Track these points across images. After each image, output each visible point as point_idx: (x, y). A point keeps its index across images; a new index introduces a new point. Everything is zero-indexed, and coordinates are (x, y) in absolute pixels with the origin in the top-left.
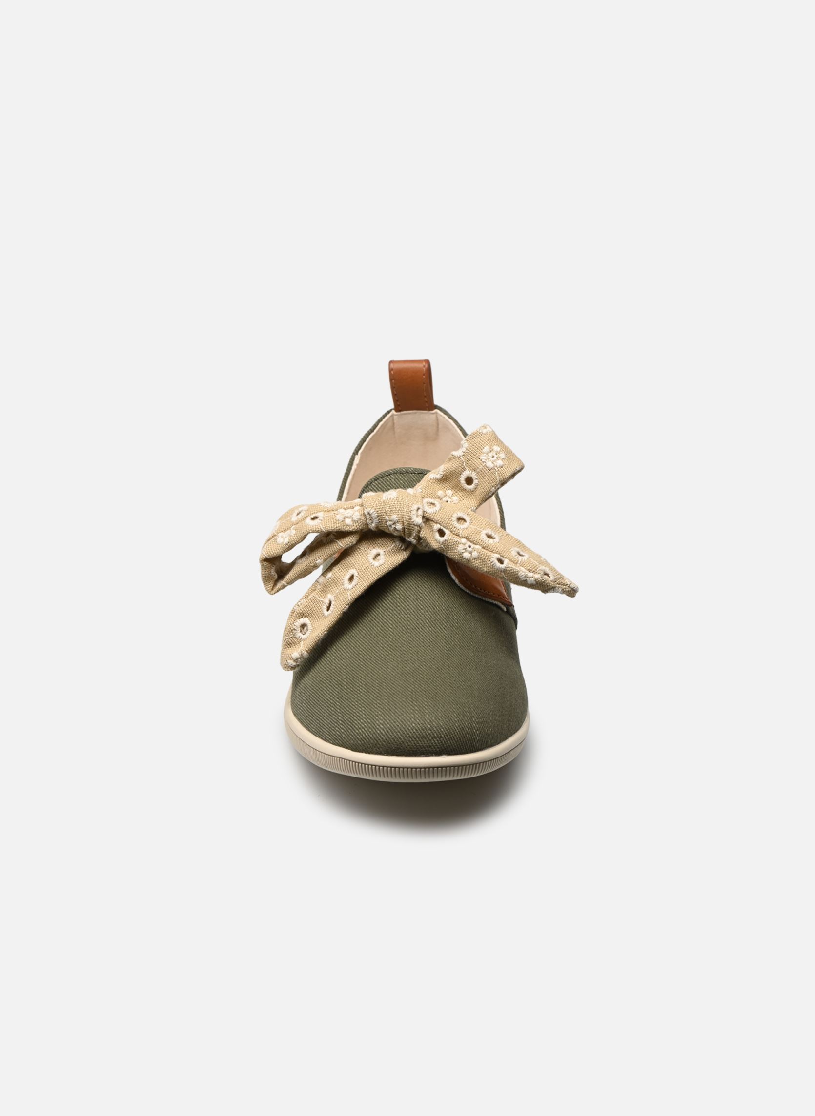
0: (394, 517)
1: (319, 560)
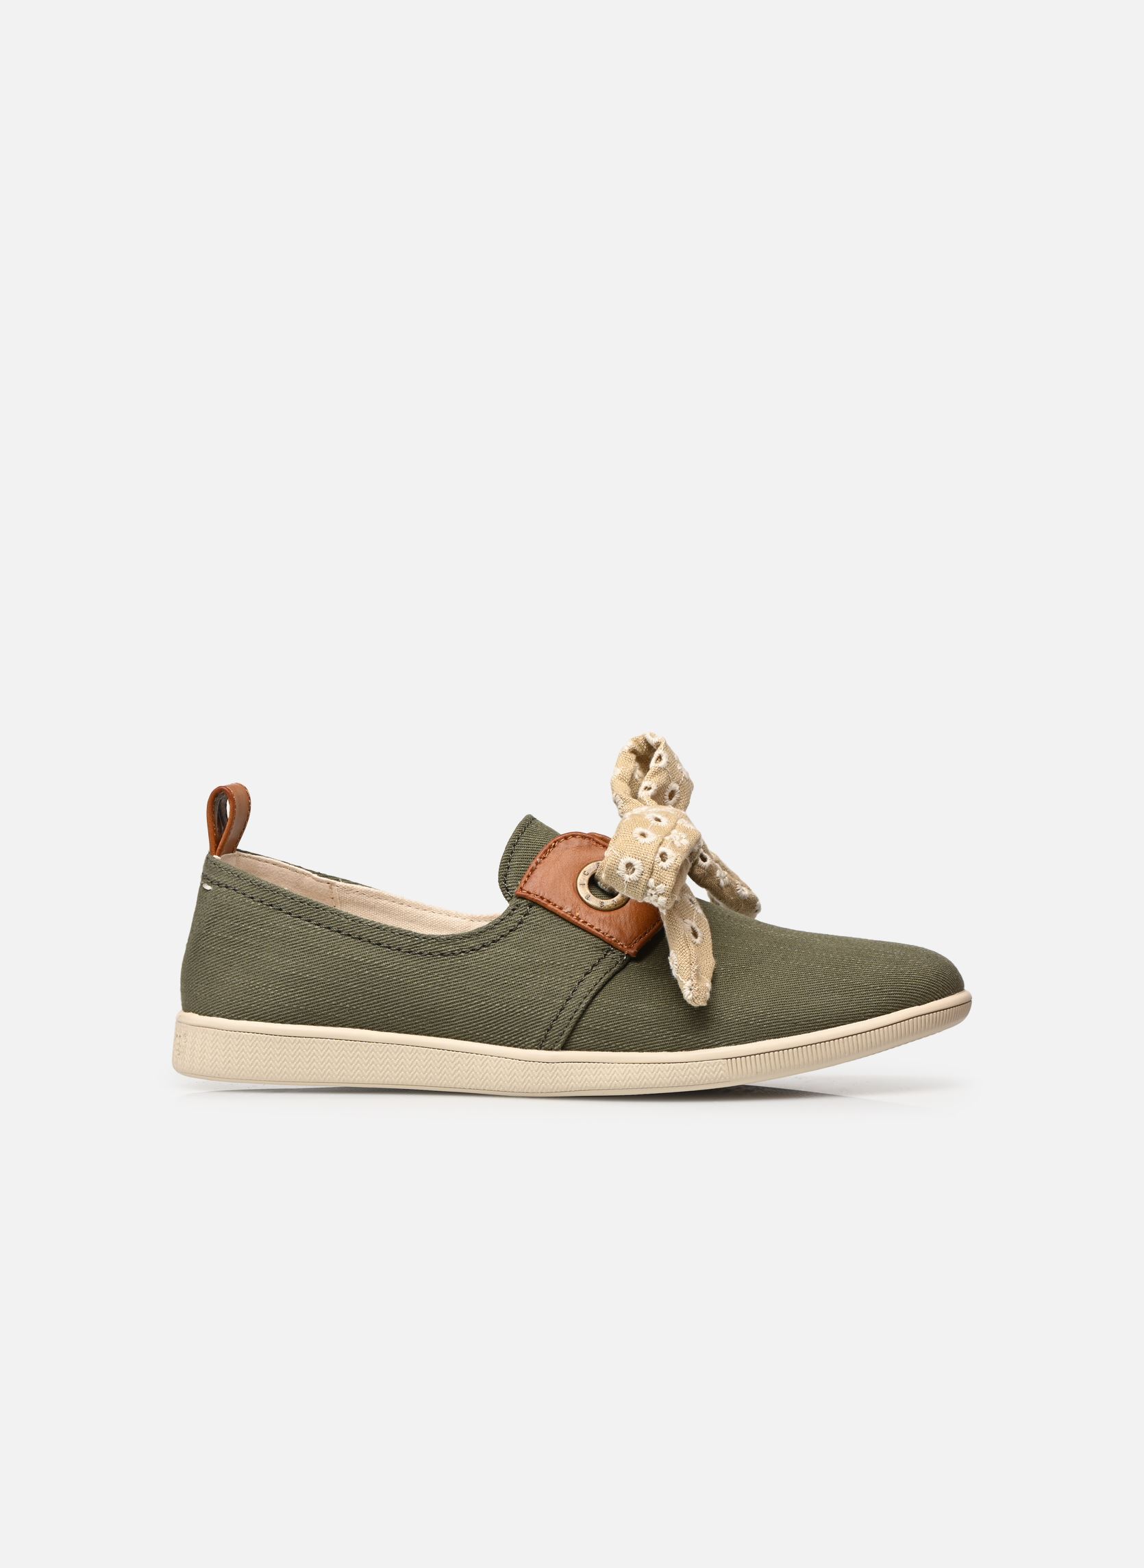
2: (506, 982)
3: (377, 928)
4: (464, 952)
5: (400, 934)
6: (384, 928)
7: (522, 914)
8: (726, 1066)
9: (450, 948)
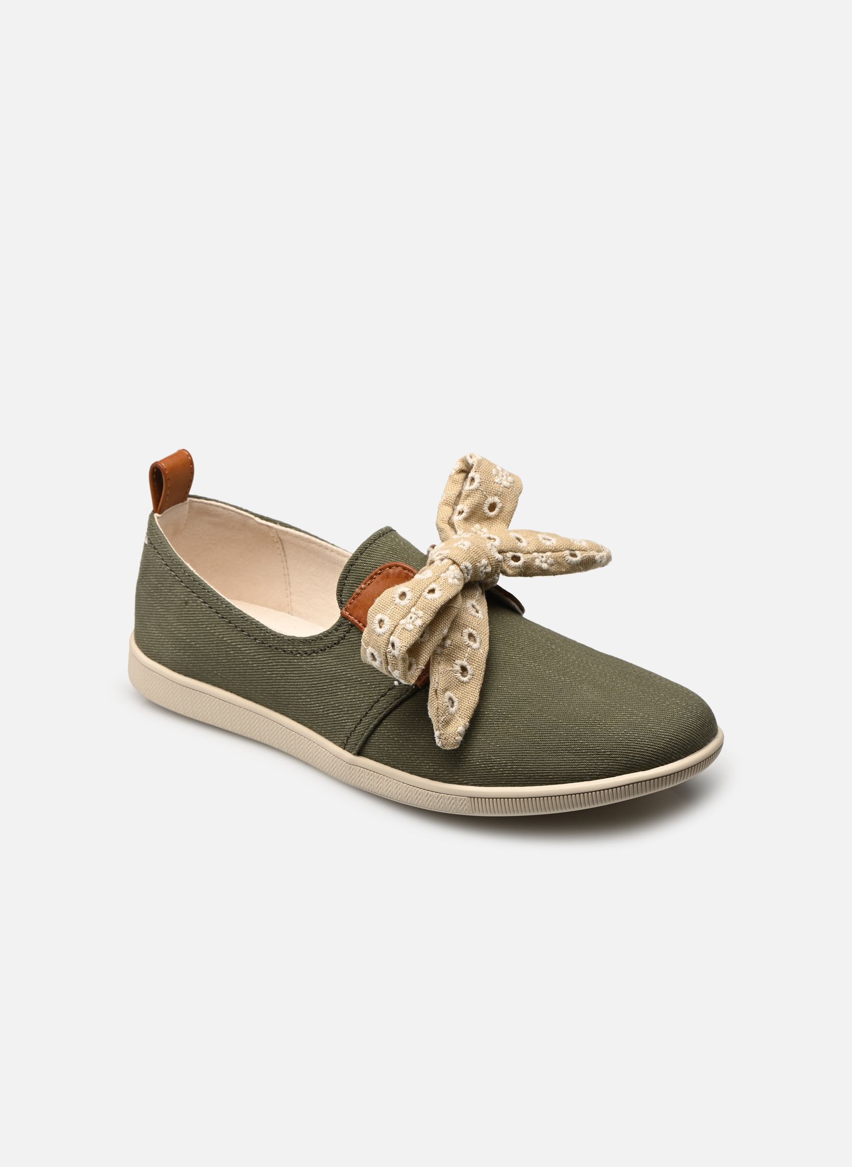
0: (484, 561)
1: (445, 630)
2: (325, 687)
3: (242, 618)
4: (299, 653)
5: (257, 627)
6: (246, 618)
7: (345, 631)
8: (470, 802)
9: (290, 648)
